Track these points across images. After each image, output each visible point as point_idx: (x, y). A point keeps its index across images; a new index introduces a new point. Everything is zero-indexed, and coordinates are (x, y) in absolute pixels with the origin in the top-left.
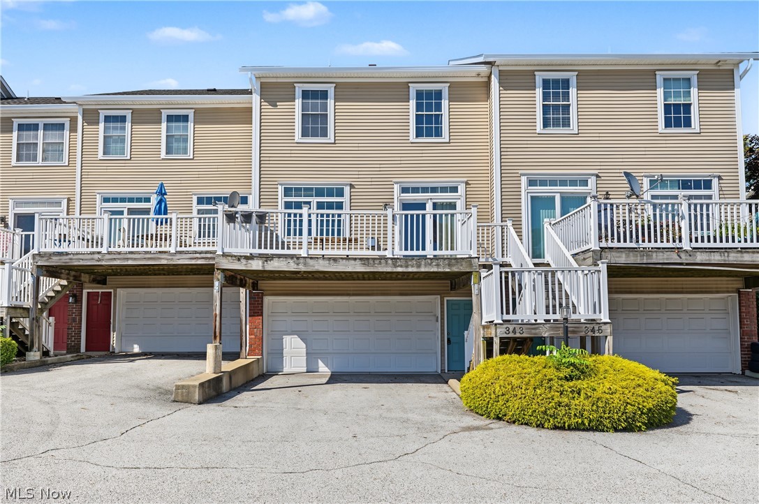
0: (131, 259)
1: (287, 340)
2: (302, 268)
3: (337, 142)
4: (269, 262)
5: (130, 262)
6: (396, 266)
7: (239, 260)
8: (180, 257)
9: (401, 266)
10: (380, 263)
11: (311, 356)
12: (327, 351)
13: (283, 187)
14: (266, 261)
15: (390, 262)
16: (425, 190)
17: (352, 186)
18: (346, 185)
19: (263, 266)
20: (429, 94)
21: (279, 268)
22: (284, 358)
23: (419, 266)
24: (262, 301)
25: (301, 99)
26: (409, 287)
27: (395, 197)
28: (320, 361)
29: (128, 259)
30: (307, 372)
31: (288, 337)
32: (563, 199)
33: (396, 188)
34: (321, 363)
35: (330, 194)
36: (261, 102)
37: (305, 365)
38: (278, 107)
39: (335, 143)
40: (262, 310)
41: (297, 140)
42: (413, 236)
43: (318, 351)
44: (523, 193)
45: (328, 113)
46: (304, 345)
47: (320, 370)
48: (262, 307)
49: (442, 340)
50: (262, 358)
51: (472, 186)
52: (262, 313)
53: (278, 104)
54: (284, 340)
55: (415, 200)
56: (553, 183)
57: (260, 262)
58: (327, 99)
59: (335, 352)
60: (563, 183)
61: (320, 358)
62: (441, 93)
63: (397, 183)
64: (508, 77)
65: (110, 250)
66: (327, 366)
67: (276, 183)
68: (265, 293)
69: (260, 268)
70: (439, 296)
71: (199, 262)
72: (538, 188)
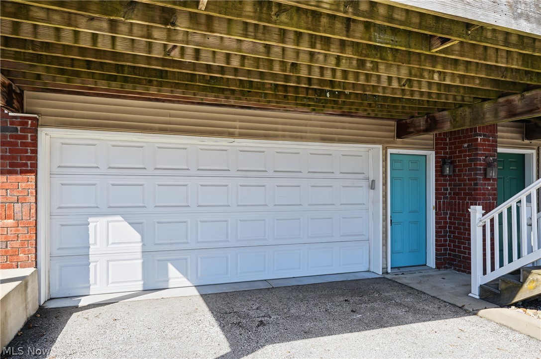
1: (97, 226)
11: (153, 258)
12: (185, 247)
22: (92, 266)
24: (35, 139)
26: (337, 127)
28: (171, 268)
30: (146, 291)
37: (139, 275)
40: (35, 158)
46: (137, 237)
47: (174, 284)
48: (35, 152)
49: (385, 220)
50: (37, 272)
52: (35, 166)
54: (91, 227)
61: (172, 261)
66: (185, 275)
68: (41, 120)
70: (380, 147)
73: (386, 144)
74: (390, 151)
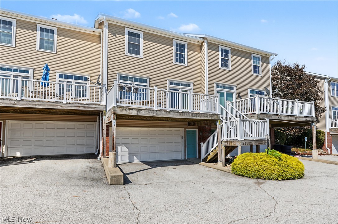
0: (38, 105)
2: (155, 115)
3: (144, 58)
4: (140, 112)
5: (37, 107)
6: (193, 116)
7: (125, 110)
8: (69, 106)
9: (194, 116)
10: (187, 115)
11: (131, 155)
12: (138, 152)
13: (119, 75)
14: (139, 111)
15: (190, 114)
16: (179, 84)
17: (150, 79)
18: (148, 78)
19: (137, 114)
20: (180, 45)
21: (145, 114)
22: (118, 156)
23: (201, 117)
24: (109, 129)
25: (128, 35)
27: (168, 86)
28: (135, 157)
29: (36, 105)
30: (129, 162)
31: (121, 146)
32: (226, 94)
33: (168, 82)
34: (135, 158)
35: (141, 81)
36: (108, 32)
37: (128, 159)
38: (117, 37)
39: (143, 59)
41: (126, 54)
42: (174, 103)
43: (134, 153)
44: (215, 90)
45: (140, 44)
46: (128, 150)
47: (135, 161)
48: (109, 132)
49: (185, 146)
51: (195, 85)
52: (109, 135)
53: (117, 35)
54: (118, 148)
55: (175, 88)
56: (224, 87)
57: (136, 112)
58: (140, 38)
59: (142, 152)
60: (227, 88)
61: (135, 156)
62: (185, 46)
63: (168, 80)
64: (211, 45)
65: (23, 98)
67: (116, 73)
69: (136, 114)
71: (81, 109)
72: (219, 88)
73: (185, 128)
74: (186, 129)
